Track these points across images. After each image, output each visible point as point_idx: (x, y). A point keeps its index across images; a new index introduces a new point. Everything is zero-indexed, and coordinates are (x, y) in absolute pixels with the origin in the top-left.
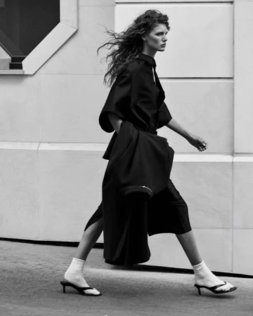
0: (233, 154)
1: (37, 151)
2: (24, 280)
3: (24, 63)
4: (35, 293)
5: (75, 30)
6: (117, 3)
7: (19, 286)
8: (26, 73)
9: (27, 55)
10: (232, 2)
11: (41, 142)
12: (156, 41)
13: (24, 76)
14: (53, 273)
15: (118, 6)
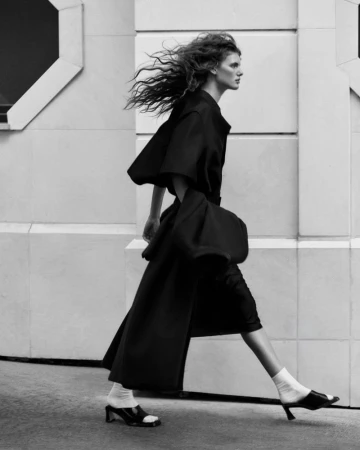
0: (298, 237)
1: (28, 236)
2: (12, 413)
3: (10, 114)
4: (27, 430)
5: (79, 69)
6: (138, 32)
7: (6, 420)
8: (12, 128)
9: (14, 103)
10: (295, 30)
11: (33, 223)
12: (229, 74)
13: (9, 132)
14: (52, 402)
15: (139, 35)
